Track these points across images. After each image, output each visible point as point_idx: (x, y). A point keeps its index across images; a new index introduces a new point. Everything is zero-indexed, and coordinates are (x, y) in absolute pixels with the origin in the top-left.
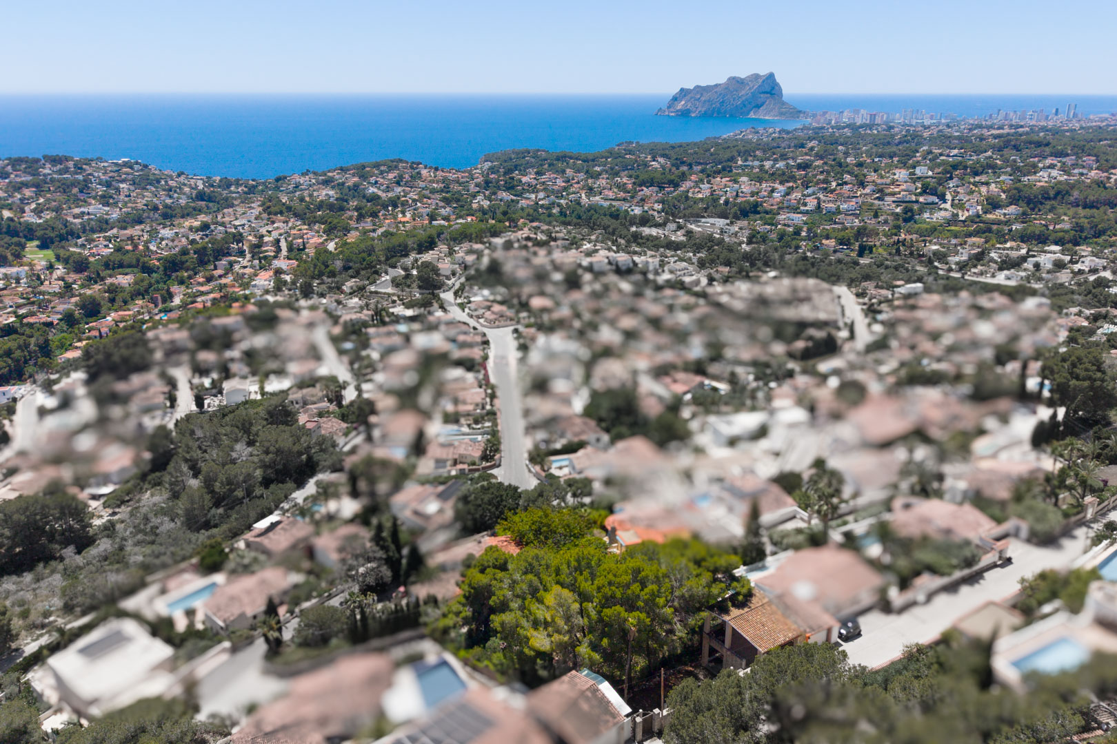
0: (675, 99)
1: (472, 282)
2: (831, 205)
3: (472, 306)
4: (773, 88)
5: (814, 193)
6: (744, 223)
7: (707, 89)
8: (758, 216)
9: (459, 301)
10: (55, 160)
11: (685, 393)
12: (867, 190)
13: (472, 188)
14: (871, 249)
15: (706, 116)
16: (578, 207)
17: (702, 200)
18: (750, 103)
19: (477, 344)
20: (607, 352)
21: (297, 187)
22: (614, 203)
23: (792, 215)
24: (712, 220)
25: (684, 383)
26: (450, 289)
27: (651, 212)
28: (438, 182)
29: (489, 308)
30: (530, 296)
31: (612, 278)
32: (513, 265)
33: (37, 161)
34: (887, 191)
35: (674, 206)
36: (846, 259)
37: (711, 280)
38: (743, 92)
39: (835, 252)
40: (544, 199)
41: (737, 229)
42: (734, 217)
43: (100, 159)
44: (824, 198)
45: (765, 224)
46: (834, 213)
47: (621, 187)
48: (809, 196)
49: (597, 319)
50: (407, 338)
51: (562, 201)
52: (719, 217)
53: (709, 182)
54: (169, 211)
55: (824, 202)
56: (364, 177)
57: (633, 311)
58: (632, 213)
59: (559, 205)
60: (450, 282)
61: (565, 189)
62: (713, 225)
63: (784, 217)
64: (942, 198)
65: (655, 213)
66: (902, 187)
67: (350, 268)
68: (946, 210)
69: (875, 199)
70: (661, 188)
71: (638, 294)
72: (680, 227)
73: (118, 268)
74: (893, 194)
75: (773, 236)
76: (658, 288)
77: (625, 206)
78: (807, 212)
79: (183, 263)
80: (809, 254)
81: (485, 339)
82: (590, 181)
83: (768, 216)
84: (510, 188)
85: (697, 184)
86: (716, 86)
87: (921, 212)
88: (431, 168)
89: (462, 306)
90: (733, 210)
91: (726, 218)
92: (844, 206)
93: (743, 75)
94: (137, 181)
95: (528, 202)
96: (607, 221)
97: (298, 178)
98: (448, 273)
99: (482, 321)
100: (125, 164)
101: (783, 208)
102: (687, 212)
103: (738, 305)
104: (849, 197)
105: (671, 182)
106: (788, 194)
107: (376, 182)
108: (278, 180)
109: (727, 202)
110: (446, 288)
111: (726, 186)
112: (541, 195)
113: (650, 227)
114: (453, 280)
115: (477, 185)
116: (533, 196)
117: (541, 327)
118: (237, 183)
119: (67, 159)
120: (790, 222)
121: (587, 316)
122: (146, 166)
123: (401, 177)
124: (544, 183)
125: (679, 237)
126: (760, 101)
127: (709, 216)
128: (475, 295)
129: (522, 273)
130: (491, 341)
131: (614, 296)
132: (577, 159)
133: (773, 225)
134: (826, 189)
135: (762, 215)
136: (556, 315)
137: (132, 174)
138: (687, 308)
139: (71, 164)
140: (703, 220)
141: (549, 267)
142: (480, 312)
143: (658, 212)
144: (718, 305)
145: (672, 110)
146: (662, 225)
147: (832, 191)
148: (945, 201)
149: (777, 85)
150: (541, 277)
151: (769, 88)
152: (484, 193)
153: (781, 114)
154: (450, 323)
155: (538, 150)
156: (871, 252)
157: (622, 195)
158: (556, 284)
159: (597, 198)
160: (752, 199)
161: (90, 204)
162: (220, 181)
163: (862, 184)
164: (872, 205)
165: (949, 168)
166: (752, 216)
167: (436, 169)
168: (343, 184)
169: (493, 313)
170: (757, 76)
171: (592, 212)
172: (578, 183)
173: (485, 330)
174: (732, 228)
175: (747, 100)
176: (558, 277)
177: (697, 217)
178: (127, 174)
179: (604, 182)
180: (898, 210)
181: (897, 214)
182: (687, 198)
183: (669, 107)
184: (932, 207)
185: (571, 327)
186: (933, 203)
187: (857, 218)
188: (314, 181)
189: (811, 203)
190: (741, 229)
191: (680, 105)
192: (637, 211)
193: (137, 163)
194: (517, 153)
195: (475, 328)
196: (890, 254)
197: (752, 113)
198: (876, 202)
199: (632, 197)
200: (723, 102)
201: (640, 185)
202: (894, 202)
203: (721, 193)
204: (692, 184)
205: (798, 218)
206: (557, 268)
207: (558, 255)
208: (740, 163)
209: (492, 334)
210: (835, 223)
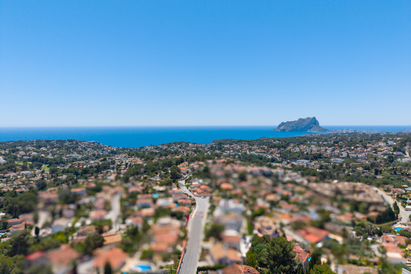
0: (280, 126)
1: (195, 176)
2: (353, 155)
3: (192, 186)
4: (315, 122)
5: (345, 151)
6: (316, 162)
7: (291, 122)
8: (322, 159)
9: (187, 184)
10: (70, 141)
11: (317, 242)
12: (369, 149)
13: (206, 149)
14: (381, 172)
15: (292, 131)
16: (246, 155)
17: (297, 152)
18: (307, 127)
19: (188, 204)
20: (262, 212)
21: (146, 150)
22: (260, 154)
23: (337, 159)
24: (302, 160)
25: (315, 235)
26: (184, 179)
27: (275, 157)
28: (194, 148)
29: (199, 187)
30: (221, 183)
31: (262, 178)
32: (215, 170)
33: (65, 141)
34: (379, 150)
35: (285, 155)
36: (370, 176)
37: (309, 181)
38: (304, 123)
39: (363, 173)
40: (233, 152)
41: (313, 164)
42: (311, 159)
43: (85, 141)
44: (350, 152)
45: (325, 162)
46: (356, 158)
47: (263, 149)
48: (343, 151)
49: (255, 195)
50: (155, 201)
51: (240, 153)
52: (305, 159)
53: (299, 147)
54: (99, 156)
55: (350, 154)
56: (169, 146)
57: (274, 192)
58: (268, 158)
59: (238, 155)
60: (185, 176)
61: (241, 149)
62: (303, 162)
63: (333, 160)
64: (404, 153)
65: (277, 158)
66: (384, 149)
67: (147, 172)
68: (408, 158)
69: (373, 153)
70: (279, 149)
71: (275, 185)
72: (288, 163)
73: (67, 173)
74: (381, 151)
75: (330, 167)
76: (285, 183)
77: (265, 155)
78: (343, 158)
79: (89, 171)
80: (350, 173)
81: (193, 202)
82: (250, 147)
83: (326, 159)
84: (220, 149)
85: (294, 147)
86: (294, 121)
87: (396, 158)
88: (193, 143)
89: (188, 187)
90: (311, 156)
91: (308, 160)
92: (360, 156)
93: (304, 118)
94: (94, 148)
95: (226, 154)
96: (257, 160)
97: (147, 147)
98: (185, 172)
99: (195, 193)
100: (93, 143)
101: (332, 156)
102: (291, 157)
103: (327, 193)
104: (361, 152)
105: (283, 147)
106: (333, 151)
107: (173, 148)
108: (141, 148)
109: (307, 154)
110: (182, 178)
111: (306, 148)
112: (231, 151)
113: (276, 163)
114: (187, 175)
115: (208, 148)
116: (228, 152)
117: (224, 197)
118: (127, 149)
119: (74, 141)
120: (336, 162)
121: (250, 194)
122: (99, 144)
123: (182, 146)
124: (233, 147)
125: (289, 166)
126: (311, 126)
127: (300, 159)
128: (195, 181)
129: (219, 173)
130: (197, 203)
131: (263, 186)
132: (245, 142)
133: (329, 163)
134: (350, 149)
135: (323, 159)
136: (233, 192)
137: (93, 145)
138: (301, 193)
139: (74, 142)
140: (298, 160)
141: (231, 172)
142: (195, 189)
143: (279, 157)
144: (316, 192)
145: (279, 129)
146: (281, 162)
147: (353, 150)
148: (406, 154)
149: (317, 121)
150: (228, 176)
151: (314, 122)
152: (210, 151)
153: (320, 130)
154: (179, 194)
155: (231, 139)
156: (381, 173)
157: (263, 151)
158: (235, 179)
159: (253, 152)
160: (318, 153)
161: (74, 154)
162: (122, 148)
163: (366, 147)
164: (372, 155)
165: (404, 141)
166: (319, 159)
167: (195, 144)
168: (162, 149)
169: (201, 189)
170: (309, 118)
171: (251, 157)
172: (246, 147)
173: (195, 198)
174: (311, 163)
175: (306, 126)
176: (235, 176)
177: (295, 159)
178: (92, 145)
179: (256, 147)
180: (385, 157)
181: (385, 159)
182: (290, 152)
183: (277, 129)
184: (401, 157)
185: (241, 198)
186: (400, 155)
187: (367, 160)
188: (152, 148)
189: (345, 155)
190: (315, 164)
191: (282, 128)
192: (270, 157)
193: (96, 142)
194: (224, 140)
195: (190, 197)
196: (391, 174)
197: (308, 130)
198: (374, 154)
199: (267, 152)
200: (297, 127)
201: (270, 148)
202: (382, 154)
203: (304, 151)
204: (292, 148)
205: (340, 160)
206: (235, 172)
207: (236, 167)
208: (308, 143)
209: (198, 200)
210: (357, 162)
